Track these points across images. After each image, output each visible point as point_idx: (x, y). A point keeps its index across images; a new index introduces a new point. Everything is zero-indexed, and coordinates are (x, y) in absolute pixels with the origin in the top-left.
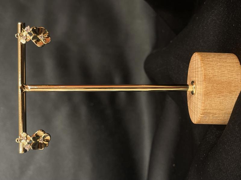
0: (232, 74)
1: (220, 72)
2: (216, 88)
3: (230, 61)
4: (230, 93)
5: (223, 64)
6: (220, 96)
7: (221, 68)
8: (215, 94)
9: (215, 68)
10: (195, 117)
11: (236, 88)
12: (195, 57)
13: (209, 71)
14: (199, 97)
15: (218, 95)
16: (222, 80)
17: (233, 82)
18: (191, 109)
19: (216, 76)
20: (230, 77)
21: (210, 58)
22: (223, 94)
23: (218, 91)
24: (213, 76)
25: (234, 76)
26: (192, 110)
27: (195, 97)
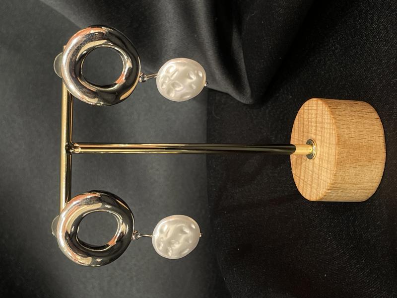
0: (371, 135)
1: (357, 131)
2: (352, 154)
3: (367, 116)
4: (369, 162)
5: (360, 120)
6: (356, 165)
7: (358, 127)
8: (350, 163)
9: (350, 127)
10: (311, 191)
11: (377, 155)
12: (314, 105)
13: (343, 130)
14: (324, 165)
15: (355, 164)
16: (360, 144)
17: (374, 147)
18: (302, 177)
19: (353, 139)
20: (370, 139)
21: (342, 110)
22: (360, 163)
23: (355, 158)
24: (349, 137)
25: (375, 137)
26: (303, 180)
27: (314, 163)
